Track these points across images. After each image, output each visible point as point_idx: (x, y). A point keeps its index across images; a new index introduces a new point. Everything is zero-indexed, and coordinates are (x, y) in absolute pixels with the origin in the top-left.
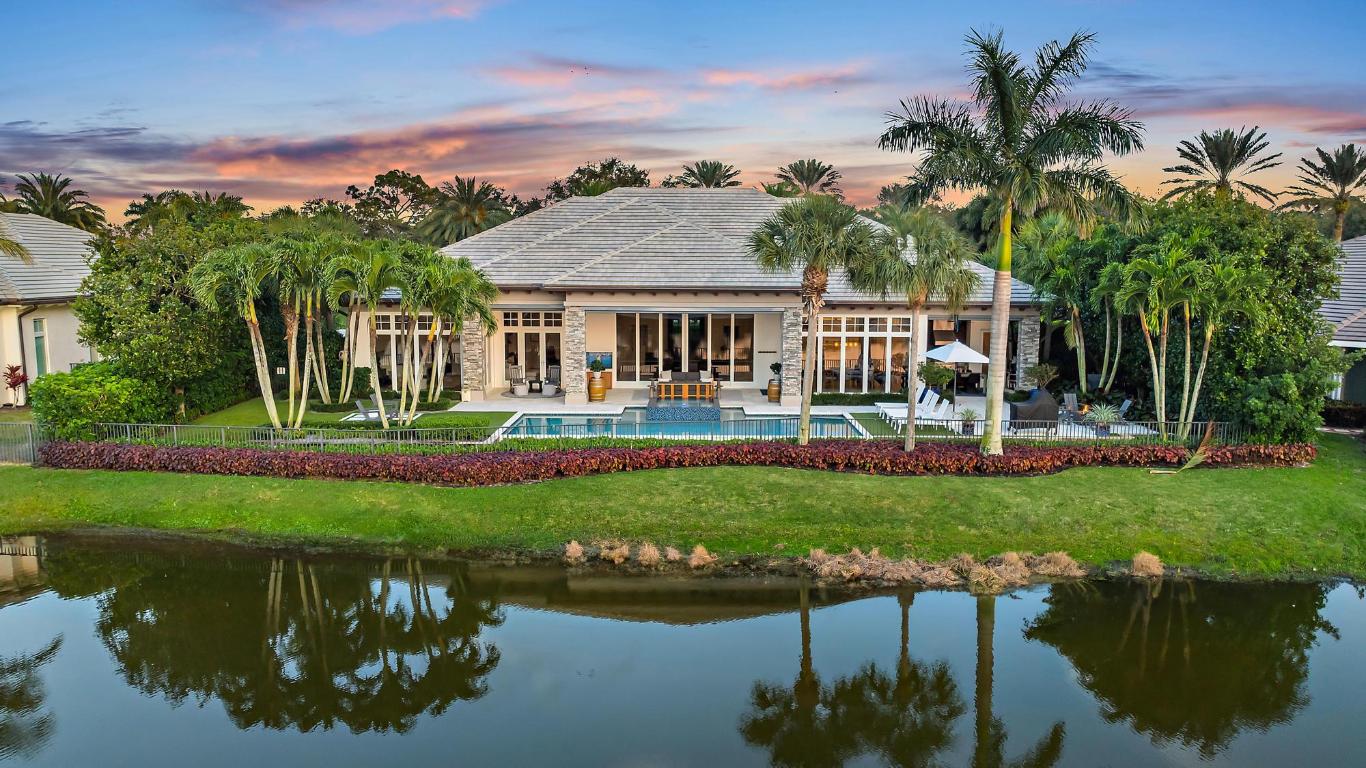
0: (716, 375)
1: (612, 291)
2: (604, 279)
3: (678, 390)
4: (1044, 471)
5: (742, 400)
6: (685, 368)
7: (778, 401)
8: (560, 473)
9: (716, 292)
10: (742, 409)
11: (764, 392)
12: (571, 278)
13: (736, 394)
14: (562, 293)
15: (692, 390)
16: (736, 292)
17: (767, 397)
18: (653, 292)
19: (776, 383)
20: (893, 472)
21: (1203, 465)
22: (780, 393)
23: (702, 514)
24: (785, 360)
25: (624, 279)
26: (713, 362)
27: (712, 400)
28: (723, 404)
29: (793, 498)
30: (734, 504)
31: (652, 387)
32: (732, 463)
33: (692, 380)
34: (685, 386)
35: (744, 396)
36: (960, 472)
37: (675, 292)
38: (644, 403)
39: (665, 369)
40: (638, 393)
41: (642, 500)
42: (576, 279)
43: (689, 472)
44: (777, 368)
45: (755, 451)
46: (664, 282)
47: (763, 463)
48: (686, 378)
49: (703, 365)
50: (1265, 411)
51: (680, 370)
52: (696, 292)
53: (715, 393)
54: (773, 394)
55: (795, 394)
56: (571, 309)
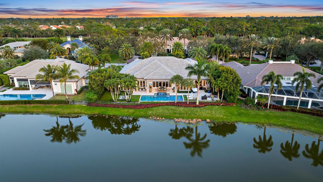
1: (152, 79)
3: (161, 91)
4: (203, 107)
6: (162, 86)
9: (166, 79)
10: (169, 94)
12: (147, 78)
15: (163, 91)
20: (186, 107)
21: (223, 105)
23: (164, 113)
28: (167, 93)
29: (174, 111)
30: (167, 112)
32: (167, 105)
35: (170, 90)
36: (193, 107)
39: (159, 86)
41: (157, 111)
43: (162, 107)
46: (159, 78)
50: (229, 100)
56: (147, 81)
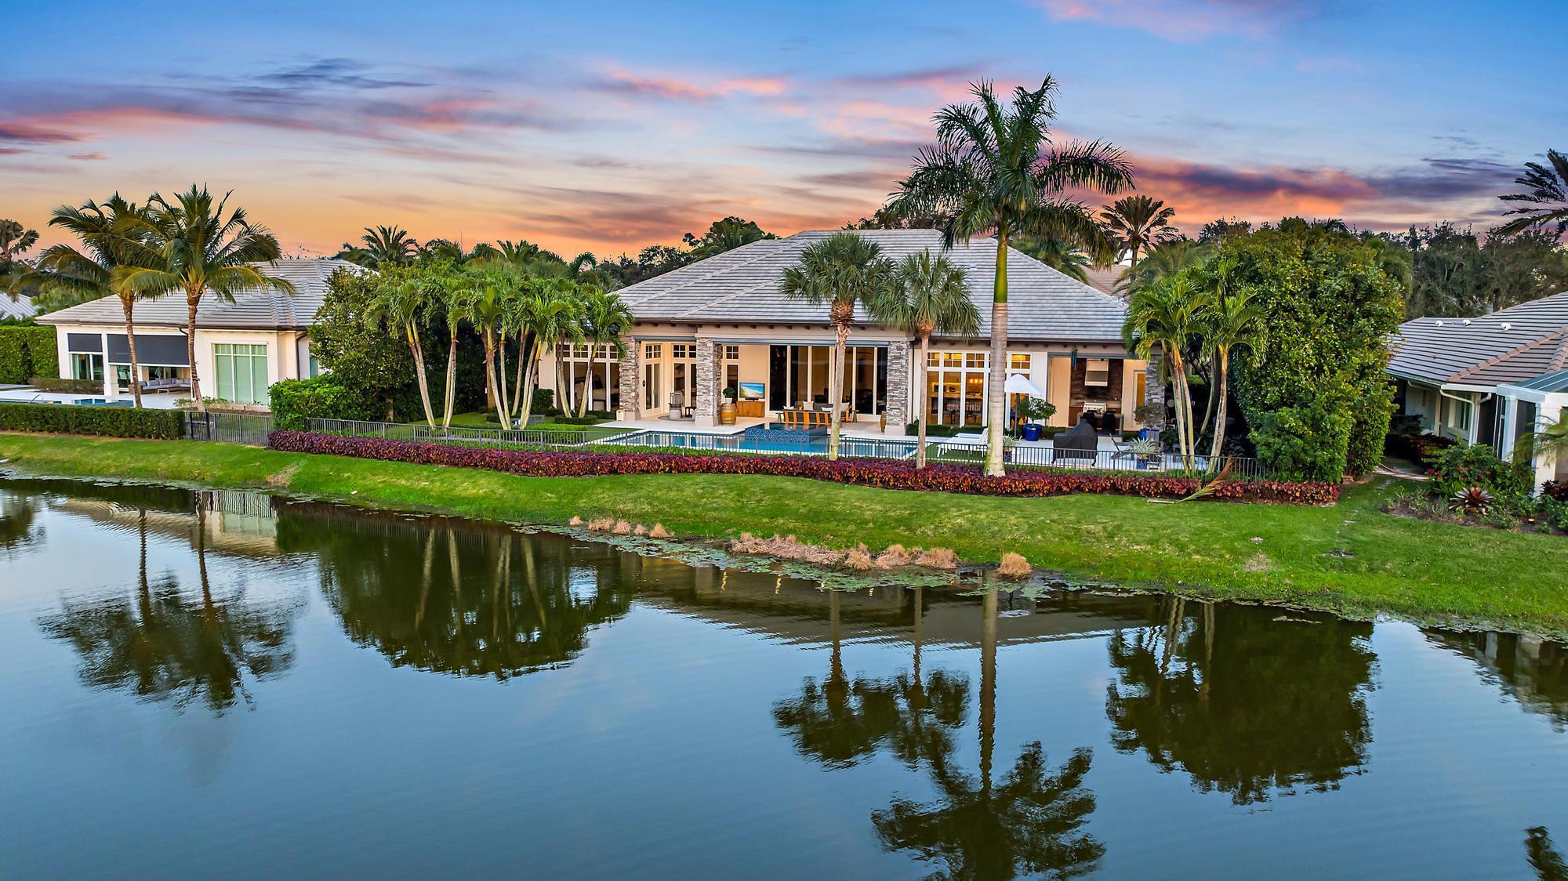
4: (1041, 494)
8: (614, 472)
12: (702, 313)
14: (694, 325)
21: (1203, 497)
22: (885, 422)
24: (890, 392)
42: (705, 312)
55: (898, 424)
56: (701, 340)
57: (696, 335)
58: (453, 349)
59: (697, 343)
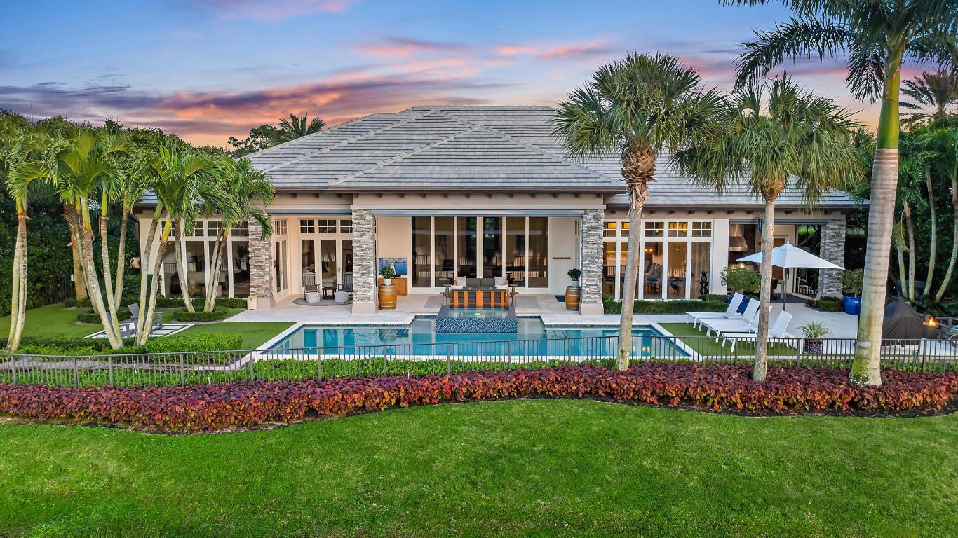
0: (510, 282)
1: (401, 193)
2: (392, 180)
3: (473, 297)
5: (539, 307)
6: (480, 275)
7: (577, 308)
8: (314, 412)
9: (511, 193)
10: (539, 317)
11: (561, 298)
12: (358, 180)
13: (532, 300)
14: (347, 195)
15: (487, 297)
16: (533, 193)
17: (564, 304)
18: (445, 193)
19: (574, 290)
20: (744, 412)
22: (579, 300)
24: (586, 266)
25: (413, 180)
26: (507, 269)
27: (507, 308)
28: (519, 312)
31: (446, 295)
32: (535, 394)
33: (487, 286)
34: (480, 294)
35: (540, 303)
36: (831, 409)
37: (467, 193)
38: (435, 311)
39: (460, 275)
40: (432, 299)
42: (362, 180)
44: (575, 274)
45: (564, 380)
46: (455, 183)
47: (575, 395)
48: (481, 284)
49: (497, 272)
51: (475, 276)
52: (489, 193)
53: (510, 300)
54: (572, 301)
55: (596, 302)
56: (358, 213)
57: (352, 207)
58: (21, 231)
59: (353, 216)
